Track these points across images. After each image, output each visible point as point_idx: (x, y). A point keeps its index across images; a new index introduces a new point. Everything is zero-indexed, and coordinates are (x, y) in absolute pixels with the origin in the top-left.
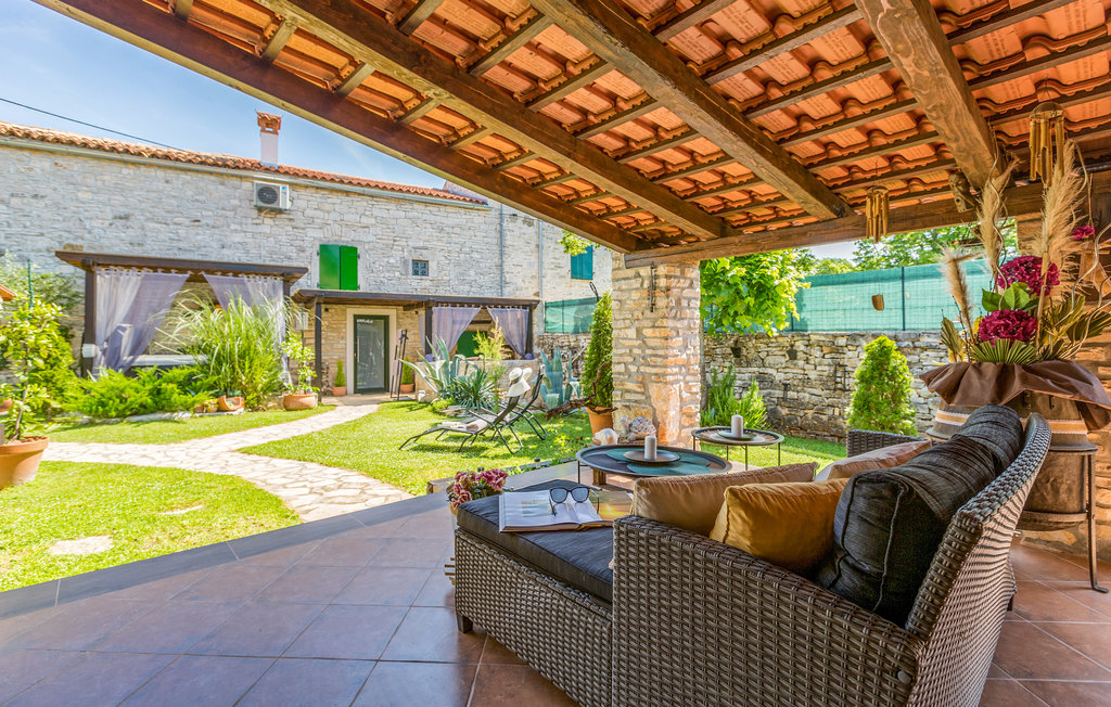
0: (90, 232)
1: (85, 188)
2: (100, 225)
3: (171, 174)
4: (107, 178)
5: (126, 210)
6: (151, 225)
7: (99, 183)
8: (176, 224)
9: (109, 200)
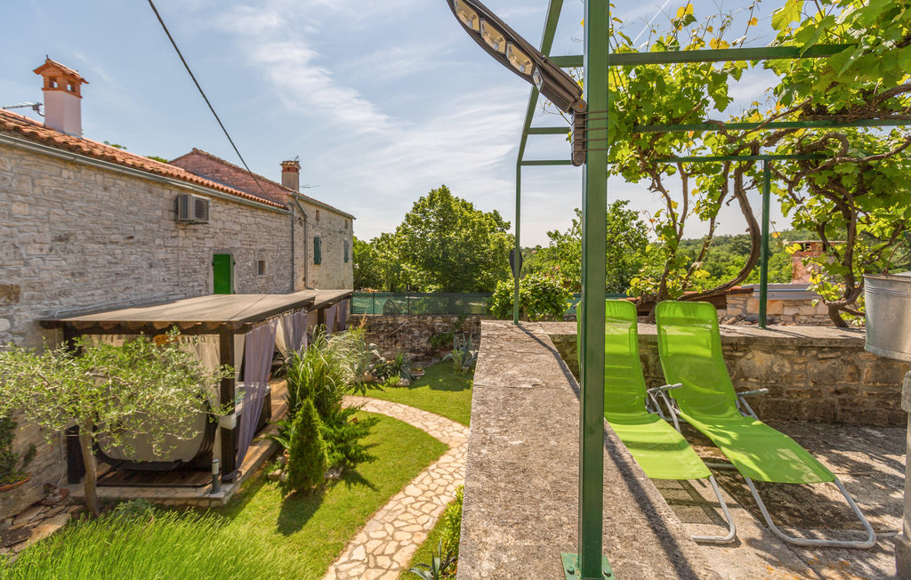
0: (26, 264)
1: (20, 198)
2: (38, 252)
3: (109, 180)
4: (46, 182)
5: (66, 228)
6: (91, 246)
7: (37, 191)
8: (112, 242)
9: (48, 214)
